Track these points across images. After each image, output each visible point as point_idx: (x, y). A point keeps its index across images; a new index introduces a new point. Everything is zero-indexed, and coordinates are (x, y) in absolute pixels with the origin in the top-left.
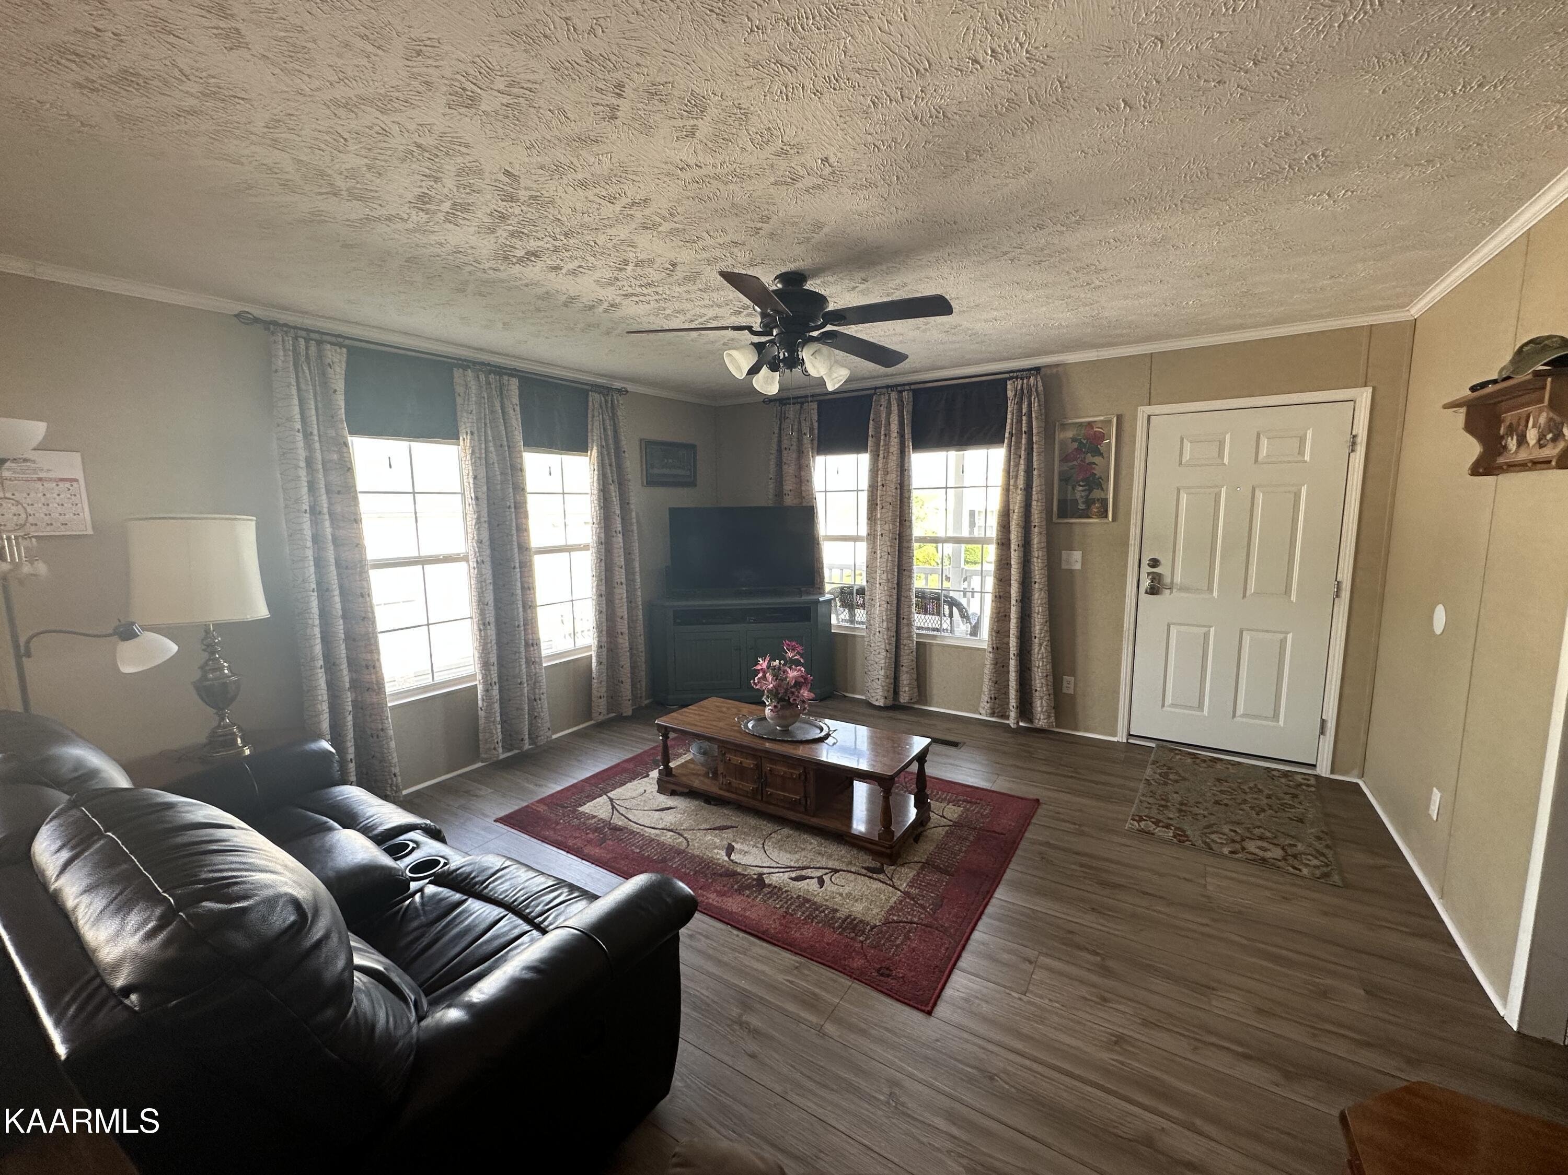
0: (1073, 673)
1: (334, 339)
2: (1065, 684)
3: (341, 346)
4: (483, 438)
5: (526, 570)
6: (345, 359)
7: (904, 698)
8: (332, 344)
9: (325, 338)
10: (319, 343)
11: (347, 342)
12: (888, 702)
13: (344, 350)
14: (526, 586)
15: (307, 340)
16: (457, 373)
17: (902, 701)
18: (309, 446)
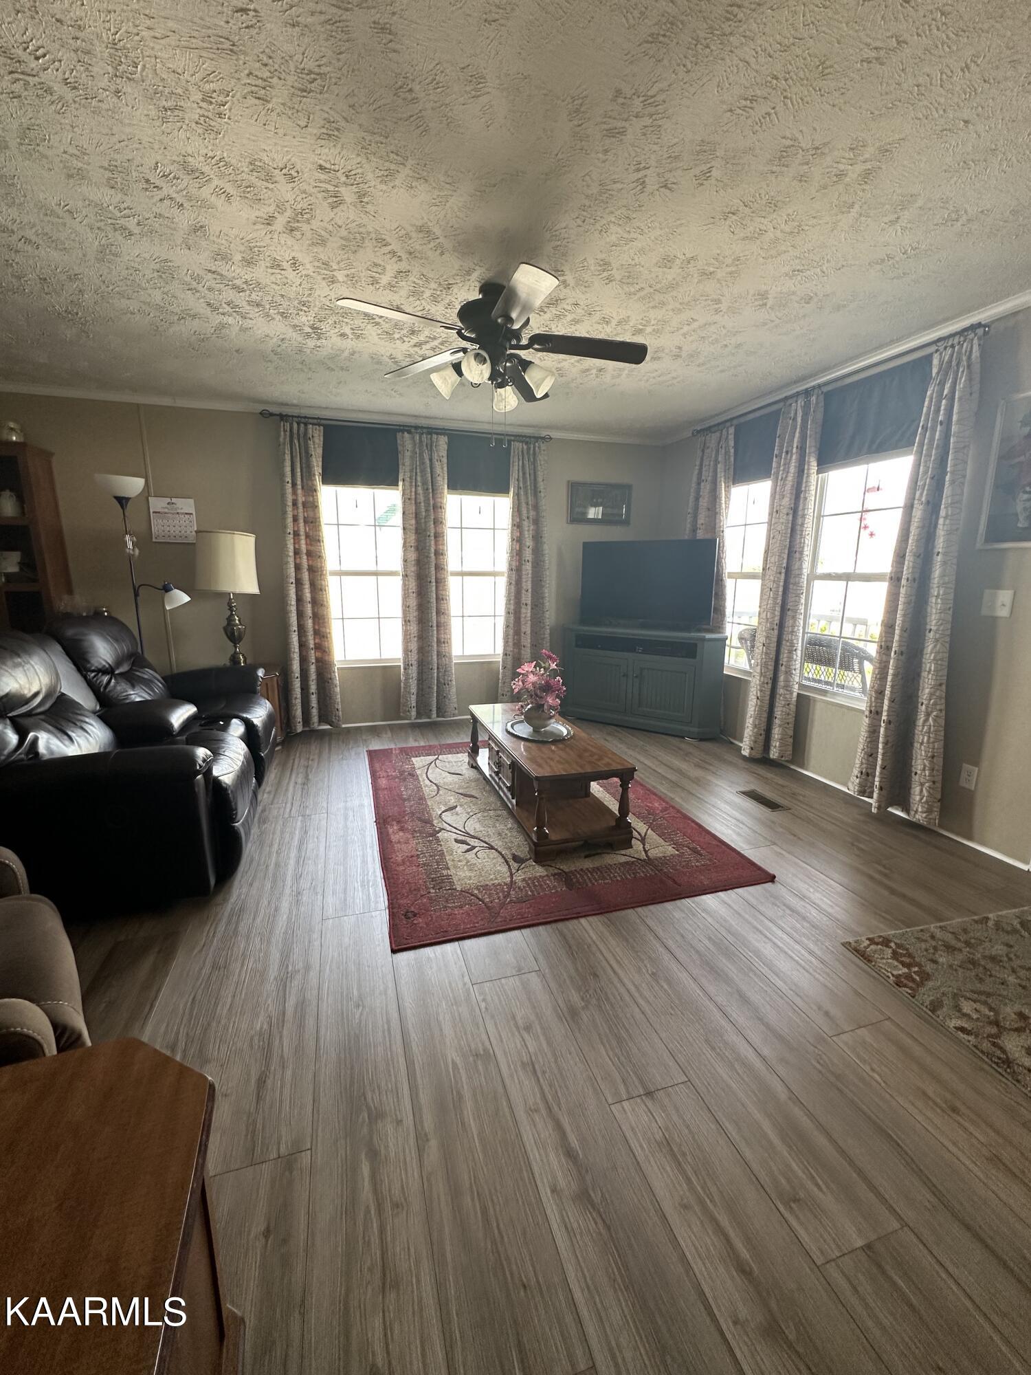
0: (976, 763)
1: (315, 421)
2: (964, 775)
3: (319, 425)
4: (414, 484)
5: (441, 585)
6: (322, 434)
7: (774, 754)
8: (313, 424)
9: (310, 421)
10: (306, 424)
11: (323, 422)
12: (754, 753)
13: (322, 428)
14: (441, 597)
15: (298, 424)
16: (399, 435)
17: (771, 756)
18: (294, 492)
